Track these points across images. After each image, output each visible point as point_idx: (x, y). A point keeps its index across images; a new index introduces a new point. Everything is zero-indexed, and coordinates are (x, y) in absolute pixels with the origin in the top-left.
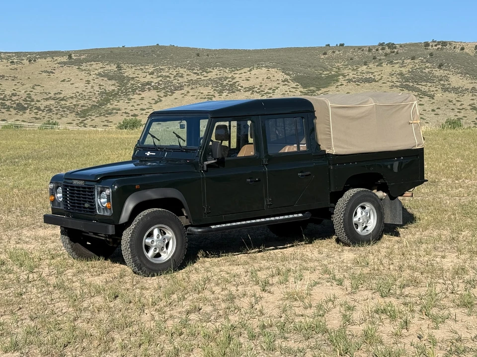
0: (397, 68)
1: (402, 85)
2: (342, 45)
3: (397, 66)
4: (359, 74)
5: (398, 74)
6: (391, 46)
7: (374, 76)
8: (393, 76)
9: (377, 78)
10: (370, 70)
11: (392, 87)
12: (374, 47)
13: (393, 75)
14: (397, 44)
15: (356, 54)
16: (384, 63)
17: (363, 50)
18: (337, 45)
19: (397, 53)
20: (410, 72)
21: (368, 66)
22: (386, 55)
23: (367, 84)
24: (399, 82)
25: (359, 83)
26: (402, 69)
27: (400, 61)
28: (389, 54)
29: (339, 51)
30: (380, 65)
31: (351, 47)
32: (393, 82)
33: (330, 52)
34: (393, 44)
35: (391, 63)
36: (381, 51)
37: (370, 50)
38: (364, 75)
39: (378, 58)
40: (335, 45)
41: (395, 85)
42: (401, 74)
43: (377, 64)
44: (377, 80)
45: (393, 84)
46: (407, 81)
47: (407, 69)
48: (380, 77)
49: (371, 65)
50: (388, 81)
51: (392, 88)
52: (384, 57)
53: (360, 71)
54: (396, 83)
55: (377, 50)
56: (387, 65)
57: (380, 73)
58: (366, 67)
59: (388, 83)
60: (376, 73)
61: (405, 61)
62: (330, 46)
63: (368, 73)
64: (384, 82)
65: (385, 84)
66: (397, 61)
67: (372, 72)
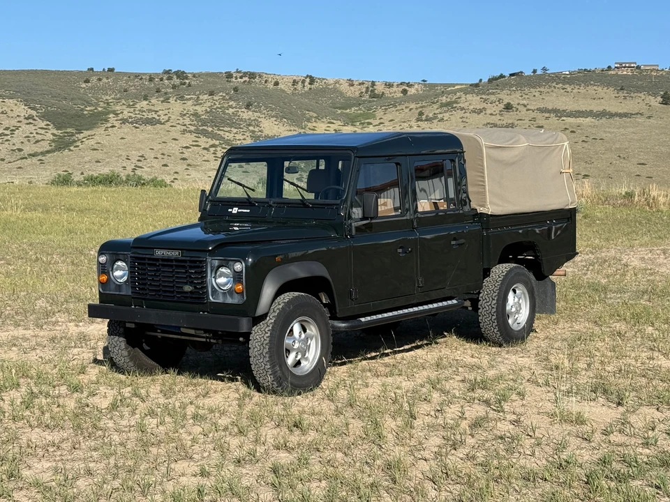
0: (190, 106)
1: (197, 129)
2: (111, 70)
3: (190, 103)
4: (137, 112)
5: (192, 114)
6: (181, 75)
7: (159, 116)
8: (185, 117)
9: (164, 119)
10: (152, 108)
11: (184, 132)
12: (157, 74)
13: (185, 115)
14: (189, 73)
15: (131, 84)
16: (171, 99)
17: (141, 79)
18: (104, 70)
19: (189, 85)
20: (208, 113)
21: (150, 102)
22: (174, 87)
23: (149, 127)
24: (194, 125)
25: (137, 125)
26: (197, 108)
27: (194, 96)
28: (178, 86)
29: (107, 78)
30: (166, 100)
31: (125, 74)
32: (185, 125)
33: (94, 79)
34: (183, 72)
35: (182, 98)
36: (166, 81)
37: (151, 79)
38: (144, 114)
39: (163, 90)
40: (102, 70)
41: (188, 129)
42: (196, 115)
43: (162, 99)
44: (163, 121)
45: (185, 127)
46: (204, 123)
47: (204, 109)
48: (166, 117)
49: (154, 101)
50: (179, 124)
51: (184, 134)
52: (172, 90)
53: (139, 108)
54: (189, 126)
55: (162, 80)
56: (176, 101)
57: (167, 111)
58: (147, 102)
59: (179, 127)
60: (161, 112)
61: (201, 97)
62: (95, 70)
63: (150, 111)
64: (172, 124)
65: (174, 128)
66: (189, 97)
67: (156, 110)
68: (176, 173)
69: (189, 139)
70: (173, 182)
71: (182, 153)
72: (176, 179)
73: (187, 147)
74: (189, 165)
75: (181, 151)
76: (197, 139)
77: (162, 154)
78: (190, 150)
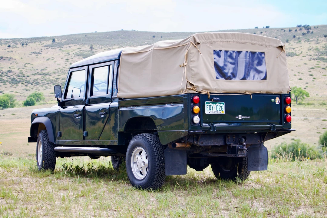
0: (313, 45)
1: (318, 58)
2: (267, 27)
3: (313, 43)
5: (315, 49)
6: (307, 28)
7: (295, 51)
8: (311, 51)
9: (298, 52)
10: (292, 47)
11: (310, 59)
12: (293, 28)
13: (311, 50)
14: (312, 26)
15: (279, 34)
16: (302, 41)
17: (285, 31)
18: (264, 27)
19: (312, 32)
20: (324, 48)
21: (290, 43)
22: (304, 34)
24: (316, 55)
26: (317, 45)
27: (315, 39)
28: (306, 34)
29: (266, 32)
30: (299, 42)
31: (276, 29)
32: (311, 56)
33: (258, 33)
34: (308, 26)
35: (308, 40)
36: (299, 31)
37: (290, 31)
39: (297, 36)
40: (262, 28)
41: (313, 58)
42: (317, 49)
43: (297, 41)
45: (311, 57)
46: (323, 54)
47: (322, 45)
48: (300, 52)
49: (292, 43)
50: (307, 55)
51: (311, 60)
52: (302, 36)
54: (314, 56)
55: (296, 30)
56: (305, 42)
57: (300, 48)
58: (288, 44)
59: (307, 57)
60: (297, 49)
61: (319, 39)
62: (259, 28)
63: (290, 48)
64: (303, 55)
65: (304, 57)
66: (312, 39)
67: (294, 48)
68: (307, 83)
69: (314, 63)
70: (305, 88)
71: (310, 72)
72: (307, 87)
73: (313, 68)
74: (314, 78)
75: (309, 70)
76: (318, 63)
77: (299, 73)
78: (315, 69)
